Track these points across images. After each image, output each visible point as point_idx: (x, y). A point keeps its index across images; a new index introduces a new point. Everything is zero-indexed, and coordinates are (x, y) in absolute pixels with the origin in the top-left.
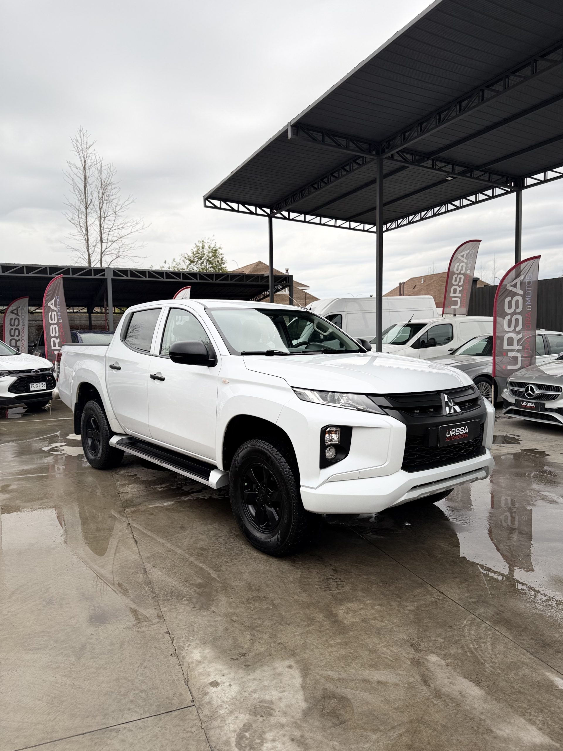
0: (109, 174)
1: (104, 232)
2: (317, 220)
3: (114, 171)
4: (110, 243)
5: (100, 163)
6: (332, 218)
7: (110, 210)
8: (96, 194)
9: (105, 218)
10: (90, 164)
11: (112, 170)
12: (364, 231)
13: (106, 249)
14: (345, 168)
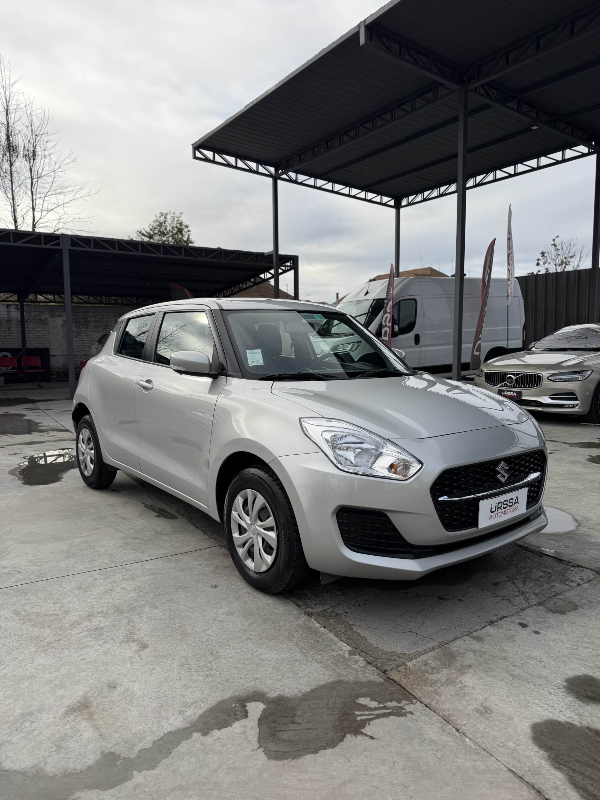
0: (42, 123)
1: (38, 196)
2: (329, 186)
3: (50, 118)
4: (46, 212)
5: (30, 105)
6: (346, 185)
7: (46, 168)
9: (38, 178)
10: (15, 107)
11: (47, 116)
12: (380, 204)
13: (40, 219)
14: (401, 107)
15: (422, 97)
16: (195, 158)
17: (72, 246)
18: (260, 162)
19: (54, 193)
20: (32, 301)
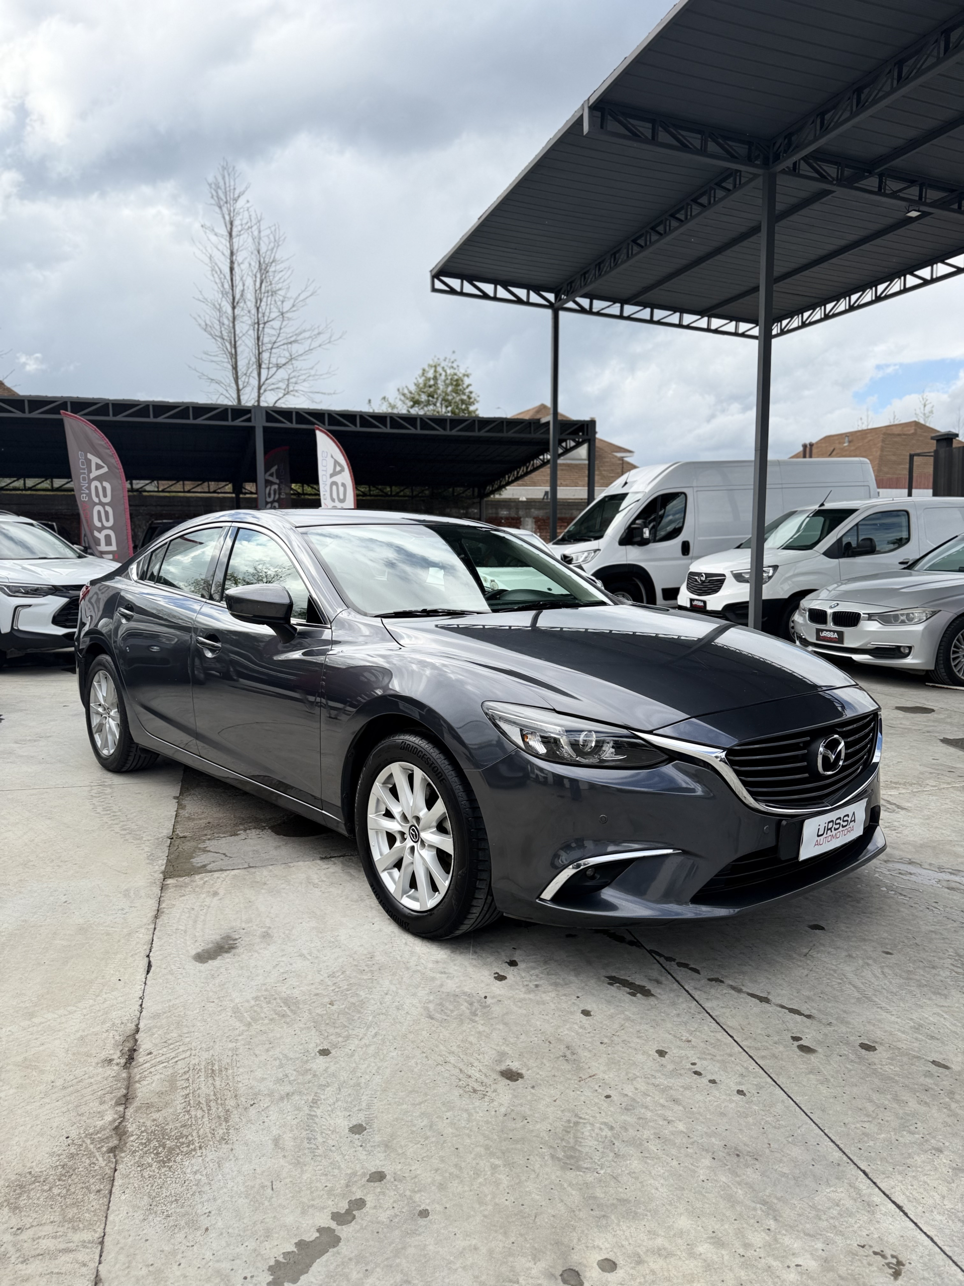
0: (272, 245)
1: (264, 348)
3: (280, 239)
4: (275, 369)
5: (258, 225)
6: (674, 310)
7: (274, 309)
8: (249, 282)
9: (265, 323)
10: (240, 228)
11: (277, 238)
12: (736, 334)
13: (267, 379)
14: (699, 201)
15: (724, 184)
16: (434, 290)
17: (267, 421)
18: (529, 287)
19: (285, 341)
20: (251, 493)
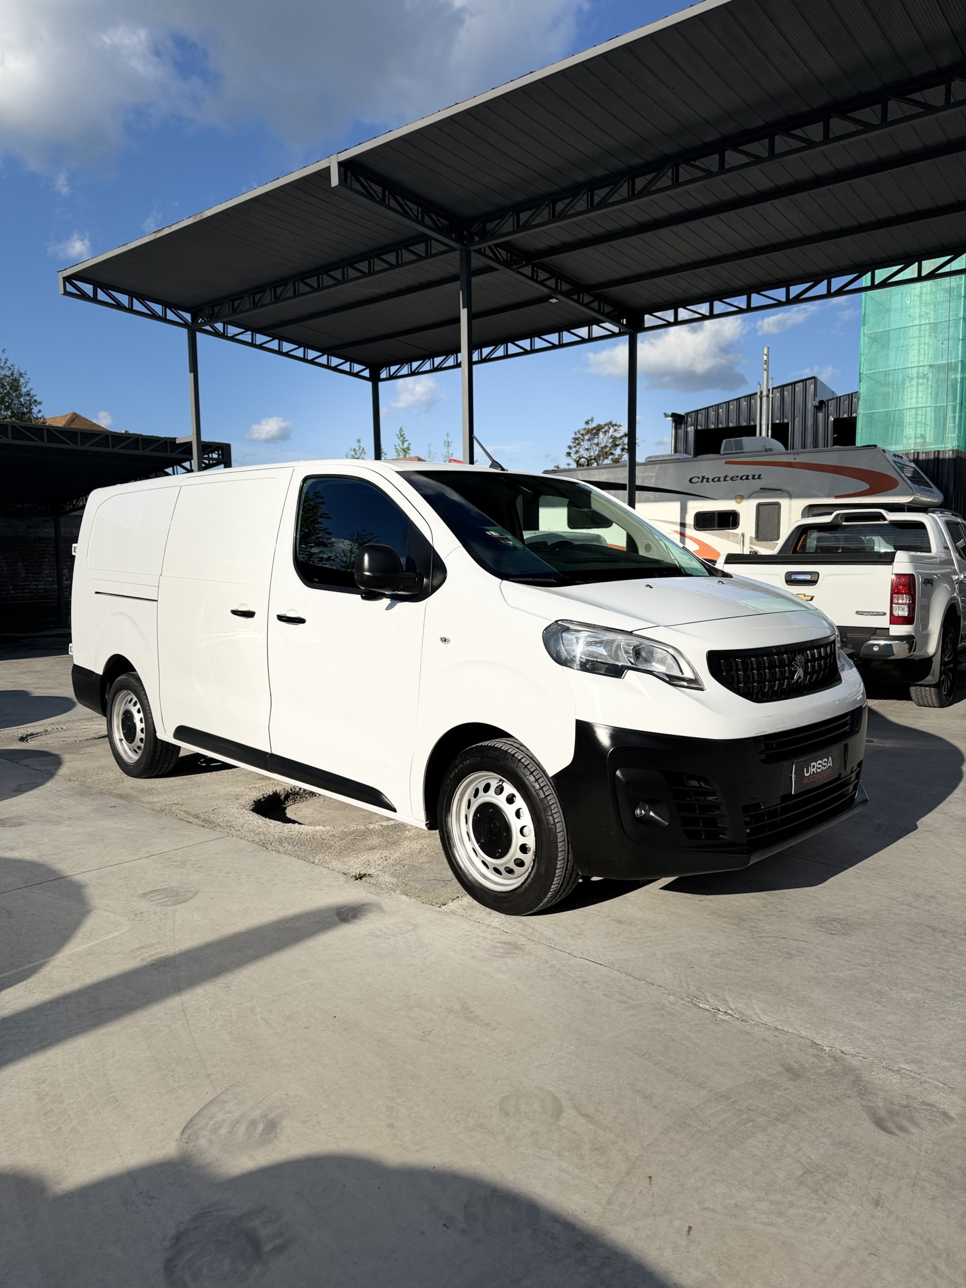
2: (274, 345)
6: (300, 344)
12: (350, 373)
14: (382, 257)
15: (410, 248)
16: (66, 293)
